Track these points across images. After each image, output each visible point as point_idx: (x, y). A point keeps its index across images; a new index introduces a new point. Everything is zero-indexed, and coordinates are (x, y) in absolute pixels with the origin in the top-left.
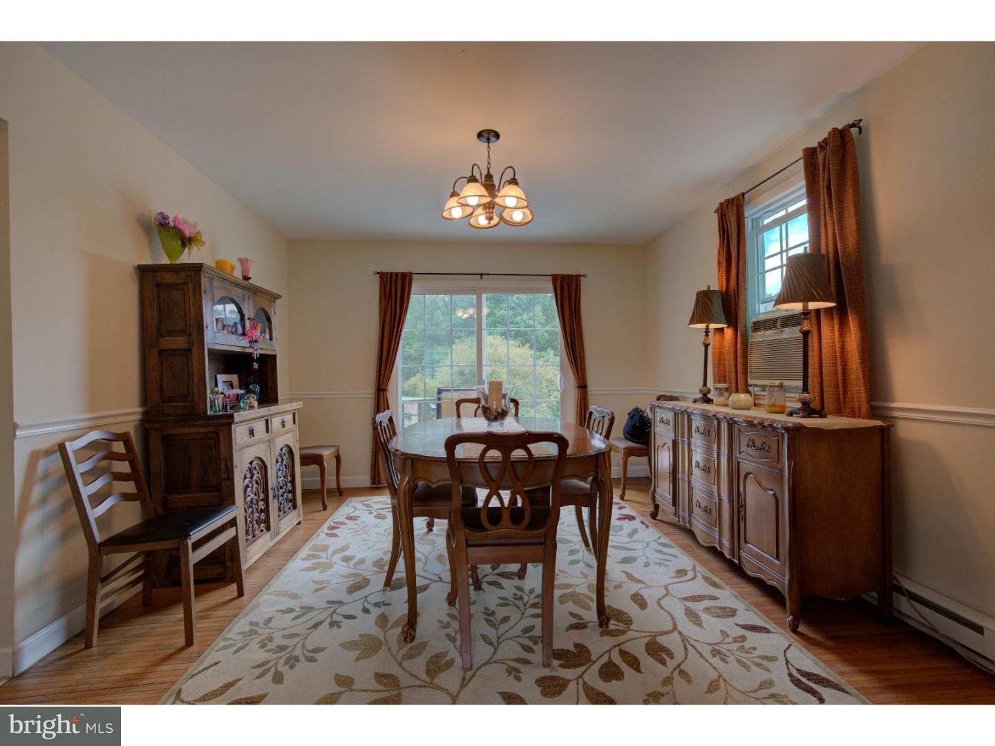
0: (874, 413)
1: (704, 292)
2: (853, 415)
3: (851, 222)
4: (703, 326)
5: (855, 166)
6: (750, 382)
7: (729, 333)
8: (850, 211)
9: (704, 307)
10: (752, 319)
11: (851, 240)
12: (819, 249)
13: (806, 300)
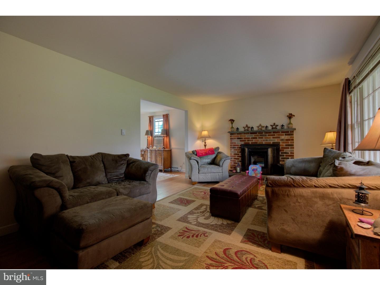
0: (170, 148)
1: (147, 131)
2: (168, 148)
3: (168, 126)
4: (147, 136)
5: (168, 120)
6: (154, 145)
7: (151, 137)
8: (168, 125)
9: (147, 133)
10: (154, 135)
11: (168, 128)
12: (164, 129)
13: (164, 135)
